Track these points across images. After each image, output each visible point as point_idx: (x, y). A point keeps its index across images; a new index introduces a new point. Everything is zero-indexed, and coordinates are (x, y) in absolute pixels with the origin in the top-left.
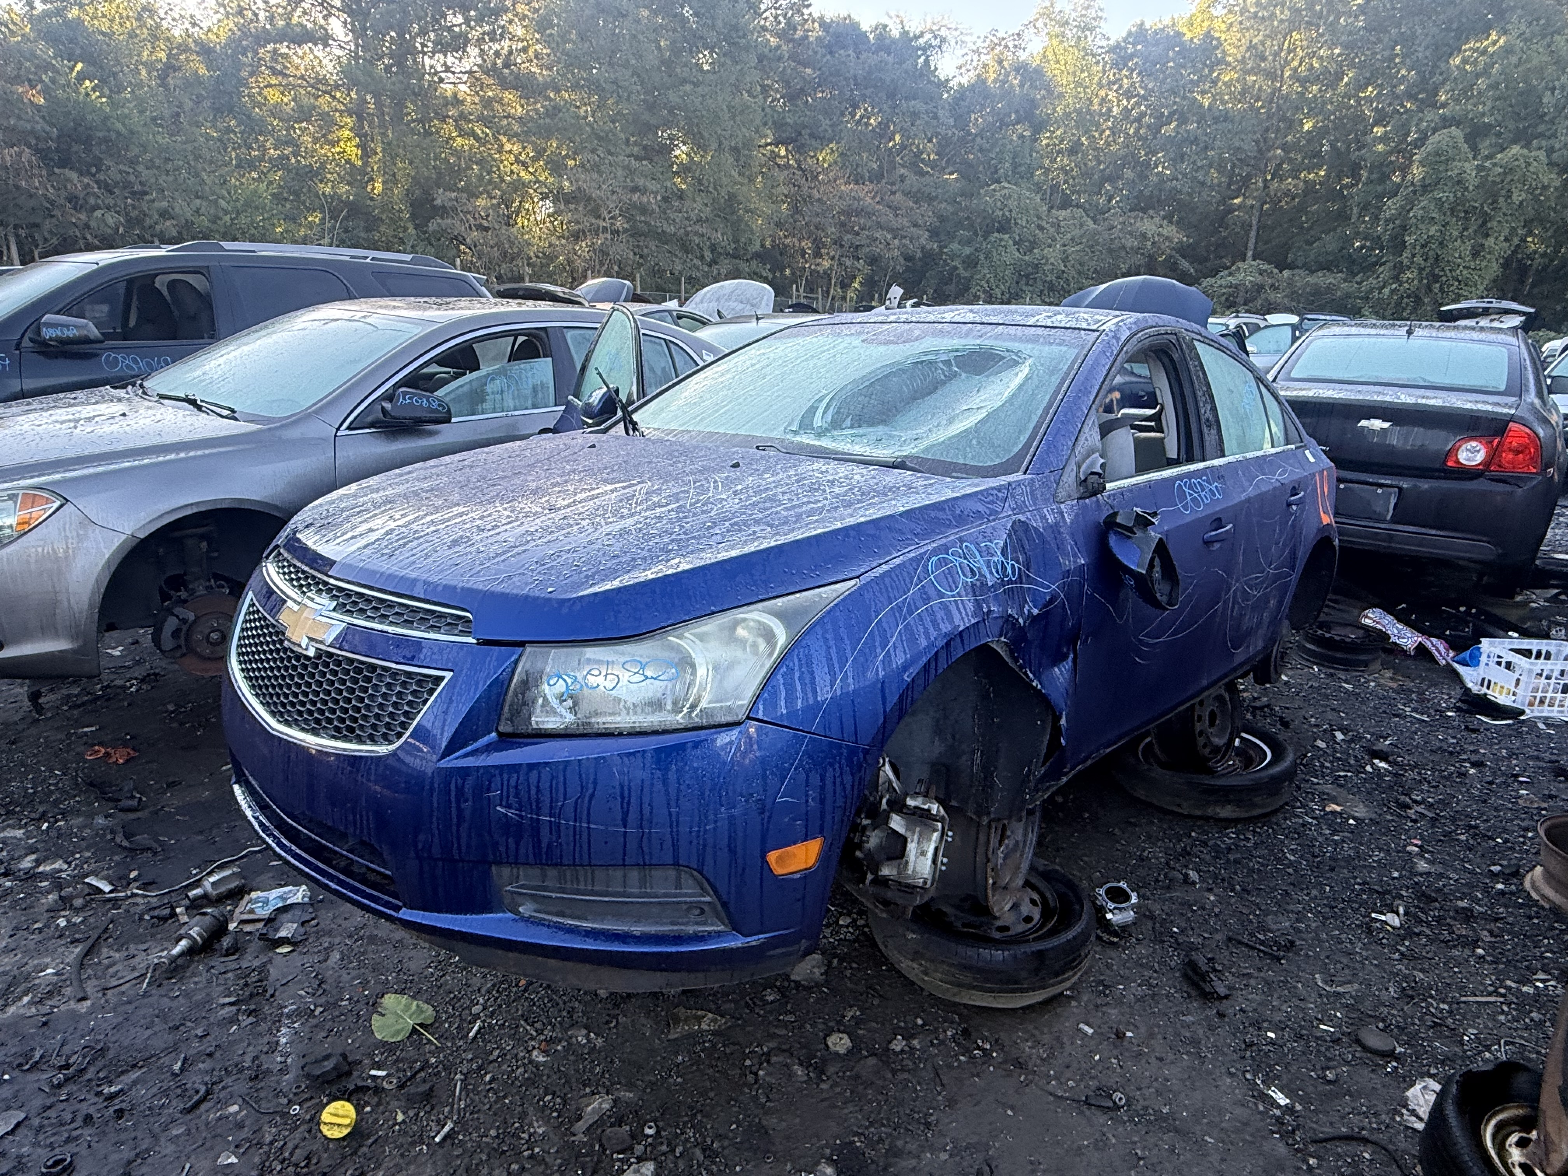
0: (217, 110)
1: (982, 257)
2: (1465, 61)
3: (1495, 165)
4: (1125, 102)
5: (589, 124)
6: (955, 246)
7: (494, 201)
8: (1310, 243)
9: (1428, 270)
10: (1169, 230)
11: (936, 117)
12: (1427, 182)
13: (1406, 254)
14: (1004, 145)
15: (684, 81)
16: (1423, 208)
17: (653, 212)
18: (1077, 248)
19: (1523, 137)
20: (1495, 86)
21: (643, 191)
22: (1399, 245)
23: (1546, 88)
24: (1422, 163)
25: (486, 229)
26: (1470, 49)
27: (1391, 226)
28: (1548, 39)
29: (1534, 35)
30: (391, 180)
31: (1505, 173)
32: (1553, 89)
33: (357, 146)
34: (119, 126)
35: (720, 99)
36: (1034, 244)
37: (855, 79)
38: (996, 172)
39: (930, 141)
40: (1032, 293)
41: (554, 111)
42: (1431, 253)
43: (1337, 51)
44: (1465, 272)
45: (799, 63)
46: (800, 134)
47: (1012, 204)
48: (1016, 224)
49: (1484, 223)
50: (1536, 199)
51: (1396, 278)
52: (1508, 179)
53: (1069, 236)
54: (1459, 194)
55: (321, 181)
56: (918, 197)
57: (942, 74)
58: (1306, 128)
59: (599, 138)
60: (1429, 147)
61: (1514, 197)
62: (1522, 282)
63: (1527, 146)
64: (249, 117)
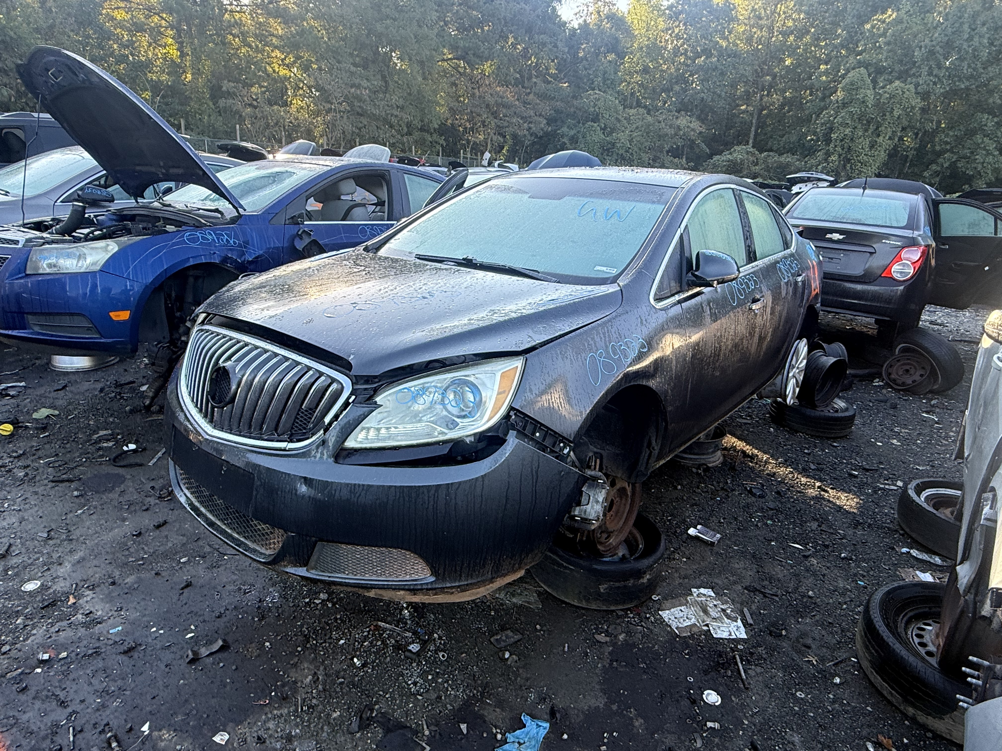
0: (81, 24)
1: (581, 137)
2: (873, 27)
3: (885, 92)
4: (675, 42)
5: (325, 42)
6: (565, 129)
7: (263, 89)
8: (782, 136)
9: (844, 155)
11: (556, 46)
12: (846, 101)
13: (832, 145)
14: (599, 66)
15: (388, 17)
16: (842, 117)
17: (365, 101)
18: (639, 133)
19: (903, 76)
20: (888, 44)
21: (358, 86)
22: (828, 141)
23: (917, 46)
24: (843, 89)
25: (255, 107)
26: (877, 19)
27: (824, 128)
28: (922, 16)
29: (915, 13)
30: (197, 73)
31: (890, 98)
32: (921, 47)
33: (177, 49)
34: (12, 33)
35: (409, 30)
36: (613, 130)
37: (505, 20)
38: (592, 84)
39: (553, 61)
40: (611, 160)
41: (302, 33)
42: (846, 145)
43: (802, 16)
44: (865, 157)
45: (469, 7)
46: (467, 54)
47: (601, 103)
48: (603, 117)
49: (877, 128)
50: (907, 115)
51: (826, 160)
52: (892, 102)
53: (634, 126)
54: (863, 109)
55: (150, 72)
56: (543, 97)
57: (564, 18)
58: (787, 63)
59: (333, 52)
60: (847, 80)
61: (895, 113)
62: (904, 165)
63: (905, 82)
64: (101, 29)
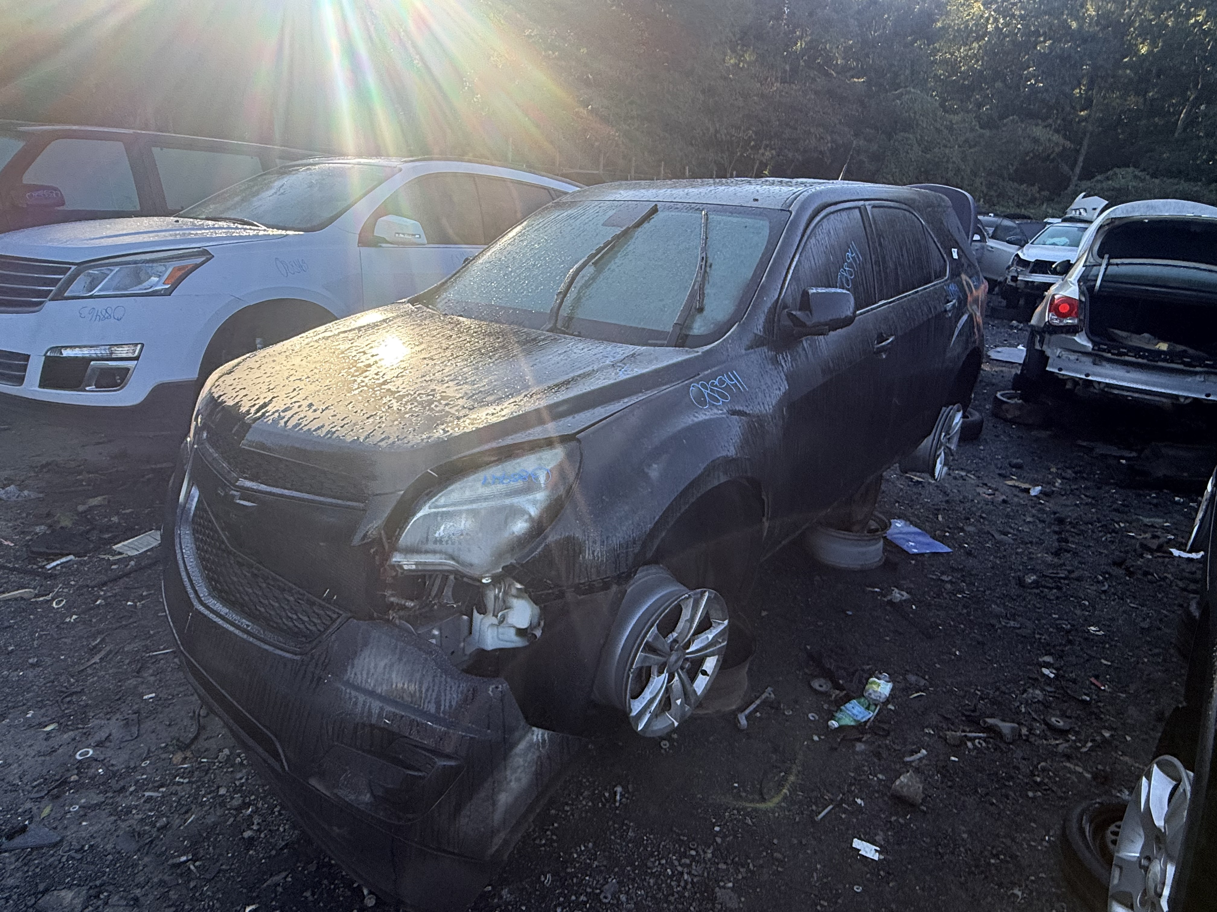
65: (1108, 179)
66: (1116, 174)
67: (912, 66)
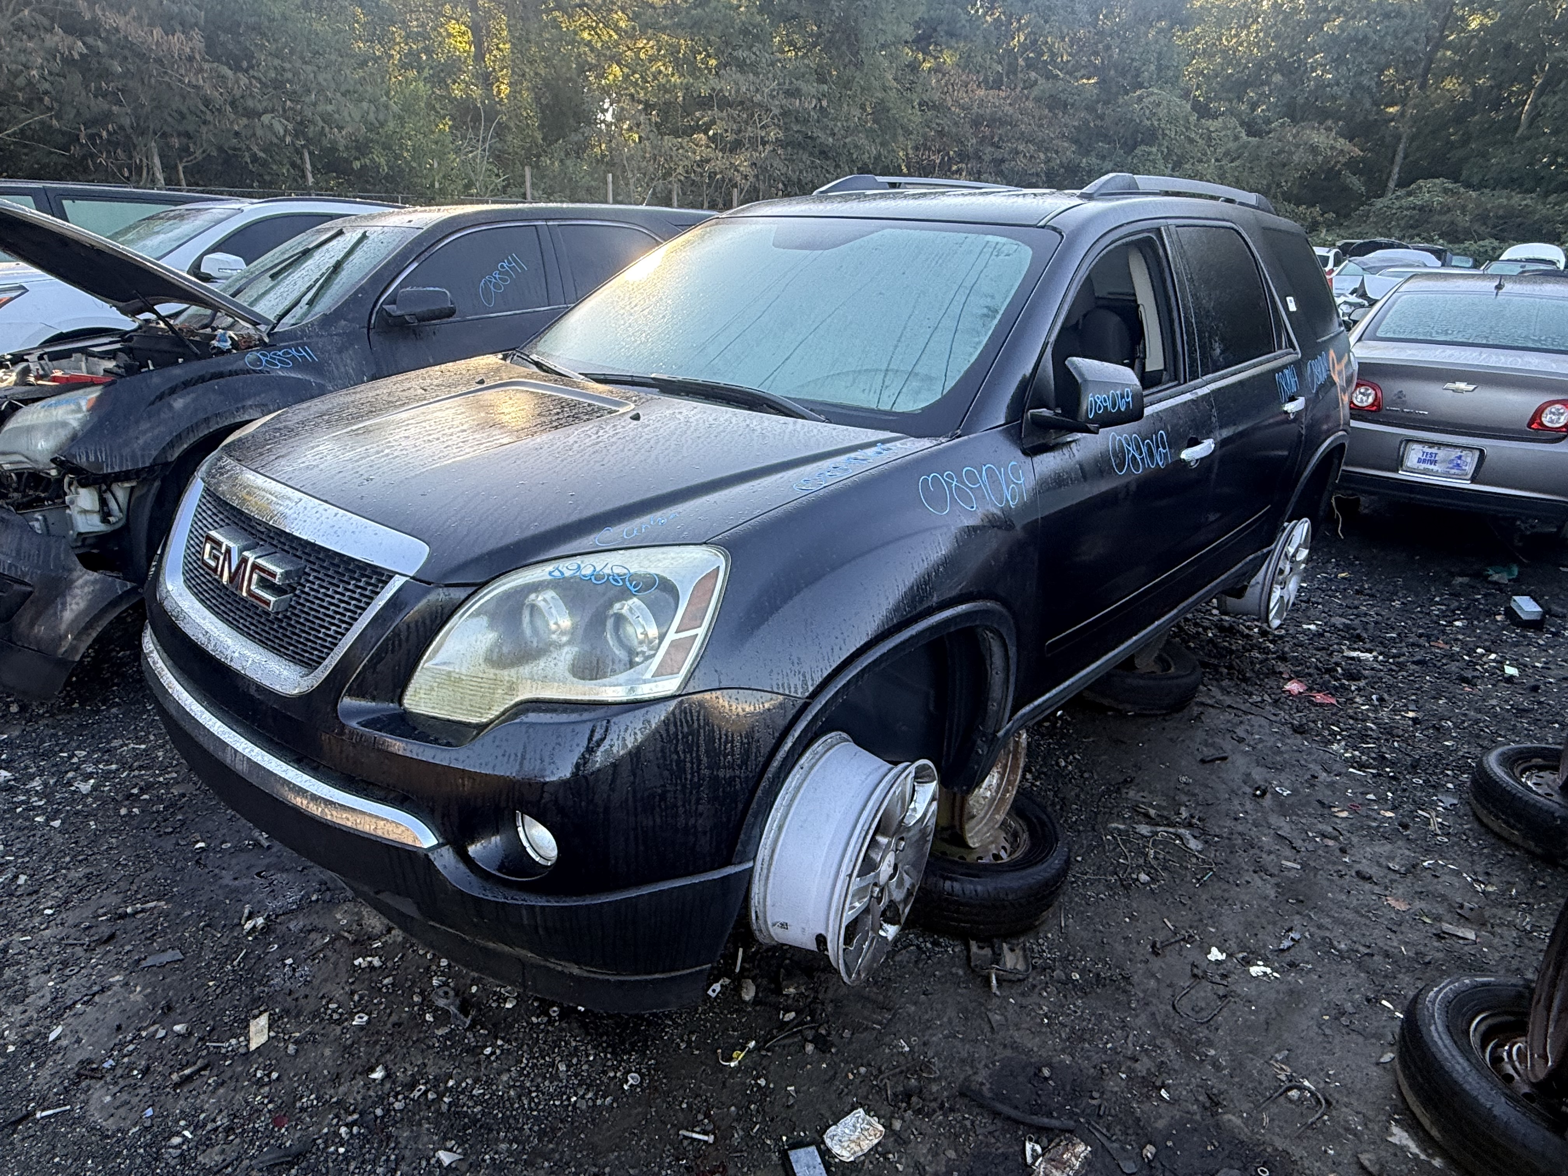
10: (1342, 143)
65: (1409, 194)
66: (1420, 188)
67: (1159, 59)
